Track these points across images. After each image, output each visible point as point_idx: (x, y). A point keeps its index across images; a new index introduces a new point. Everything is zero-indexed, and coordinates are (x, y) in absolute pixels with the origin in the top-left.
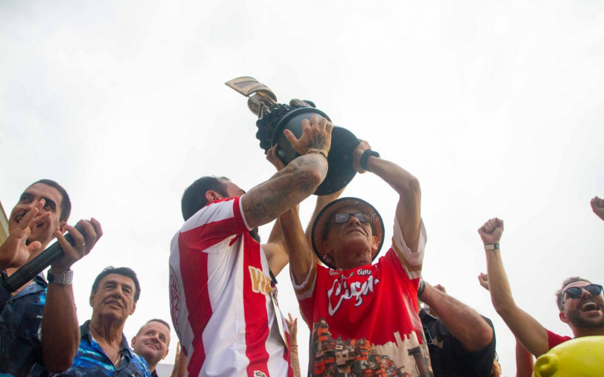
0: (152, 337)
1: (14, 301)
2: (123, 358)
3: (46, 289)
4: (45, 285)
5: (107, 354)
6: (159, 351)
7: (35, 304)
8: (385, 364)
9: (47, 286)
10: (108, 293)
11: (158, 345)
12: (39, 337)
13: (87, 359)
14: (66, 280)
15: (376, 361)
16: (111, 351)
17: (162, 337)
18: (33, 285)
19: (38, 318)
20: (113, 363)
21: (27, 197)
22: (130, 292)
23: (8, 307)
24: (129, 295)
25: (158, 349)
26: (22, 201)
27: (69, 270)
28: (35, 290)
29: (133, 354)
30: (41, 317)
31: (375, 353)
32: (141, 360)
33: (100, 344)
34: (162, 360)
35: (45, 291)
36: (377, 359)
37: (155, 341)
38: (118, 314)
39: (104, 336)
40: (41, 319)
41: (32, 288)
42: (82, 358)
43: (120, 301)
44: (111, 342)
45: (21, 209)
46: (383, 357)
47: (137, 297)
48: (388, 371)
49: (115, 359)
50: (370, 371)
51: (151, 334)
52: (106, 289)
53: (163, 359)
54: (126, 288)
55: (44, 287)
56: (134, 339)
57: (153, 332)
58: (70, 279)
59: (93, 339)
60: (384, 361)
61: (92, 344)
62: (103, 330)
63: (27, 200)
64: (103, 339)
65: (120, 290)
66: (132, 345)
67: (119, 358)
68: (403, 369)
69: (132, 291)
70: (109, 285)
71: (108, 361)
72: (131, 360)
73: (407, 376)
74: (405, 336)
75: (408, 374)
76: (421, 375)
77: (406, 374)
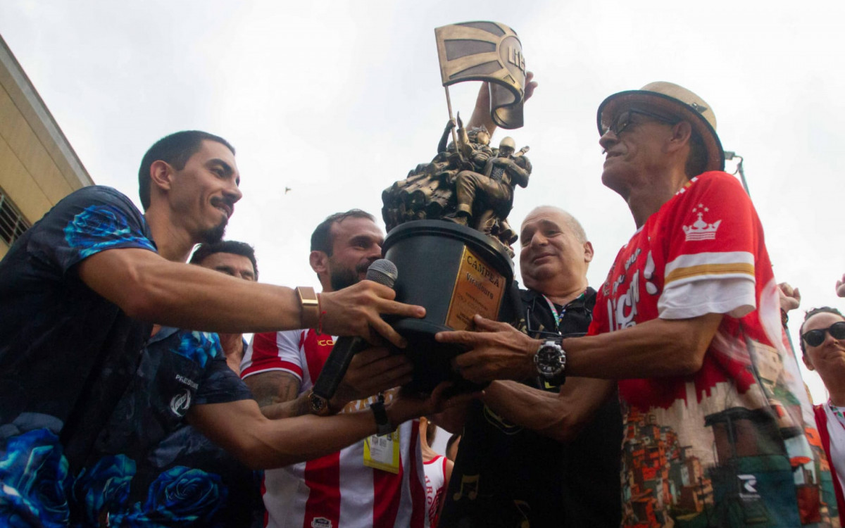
8: (665, 441)
15: (652, 436)
31: (652, 421)
36: (655, 432)
46: (662, 430)
48: (669, 453)
50: (642, 452)
60: (664, 437)
68: (690, 450)
73: (695, 463)
74: (704, 392)
75: (697, 459)
76: (719, 463)
77: (693, 458)
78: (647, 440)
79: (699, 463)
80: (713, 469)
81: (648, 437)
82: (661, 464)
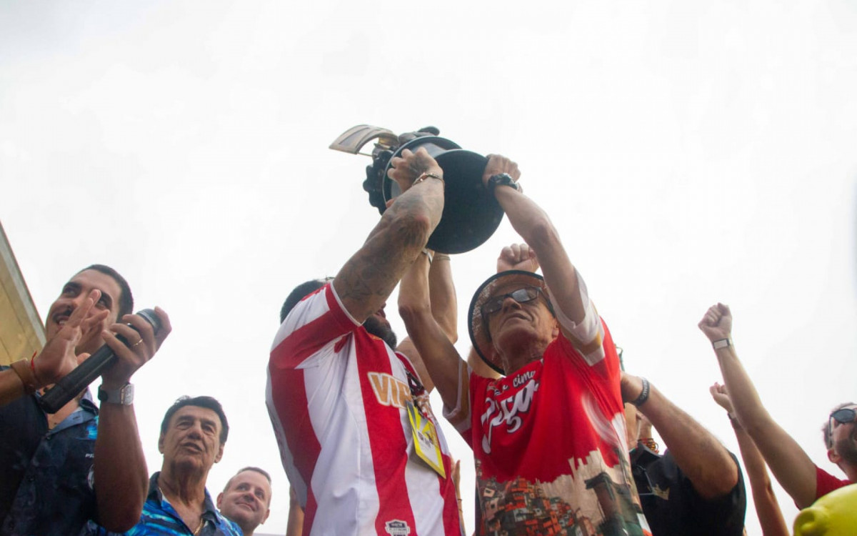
0: (246, 493)
1: (53, 435)
2: (206, 524)
3: (97, 418)
4: (95, 412)
5: (184, 519)
6: (256, 513)
7: (82, 439)
8: (556, 511)
9: (97, 414)
10: (183, 433)
11: (253, 504)
12: (91, 485)
13: (155, 525)
14: (125, 397)
15: (543, 508)
16: (190, 514)
17: (259, 492)
18: (79, 412)
19: (88, 458)
20: (193, 532)
21: (73, 289)
22: (213, 430)
23: (45, 445)
24: (212, 434)
25: (253, 510)
26: (65, 294)
27: (128, 383)
28: (81, 421)
29: (221, 518)
30: (91, 456)
31: (541, 495)
32: (233, 525)
33: (173, 505)
34: (260, 526)
35: (95, 420)
36: (545, 505)
37: (249, 498)
38: (196, 461)
39: (179, 493)
40: (91, 459)
41: (77, 418)
42: (149, 524)
43: (199, 443)
44: (190, 502)
45: (63, 306)
46: (553, 501)
47: (223, 438)
48: (562, 521)
49: (195, 525)
50: (535, 522)
51: (244, 489)
52: (179, 427)
53: (262, 523)
54: (207, 426)
55: (94, 415)
56: (221, 497)
57: (245, 486)
58: (129, 397)
59: (164, 498)
60: (555, 507)
61: (162, 505)
62: (178, 486)
63: (72, 292)
64: (179, 498)
65: (198, 427)
66: (218, 506)
67: (201, 524)
68: (579, 512)
69: (215, 429)
70: (184, 421)
71: (185, 529)
72: (217, 526)
73: (586, 522)
74: (580, 461)
75: (587, 518)
76: (606, 517)
77: (583, 518)
78: (538, 511)
79: (590, 522)
80: (603, 524)
81: (538, 509)
82: (556, 531)
